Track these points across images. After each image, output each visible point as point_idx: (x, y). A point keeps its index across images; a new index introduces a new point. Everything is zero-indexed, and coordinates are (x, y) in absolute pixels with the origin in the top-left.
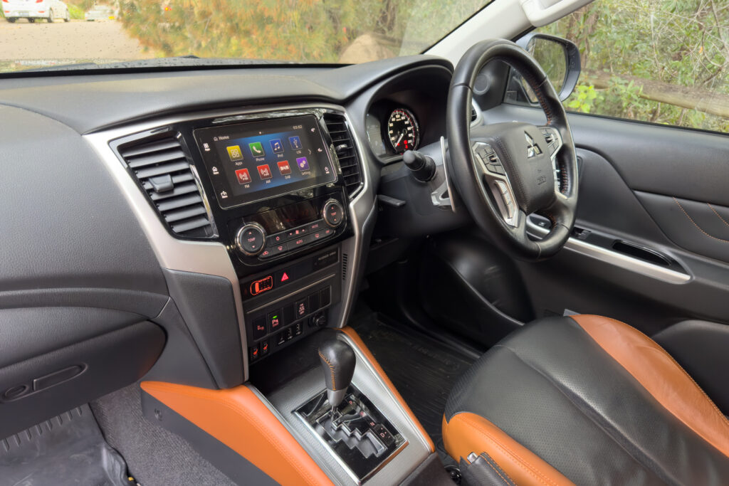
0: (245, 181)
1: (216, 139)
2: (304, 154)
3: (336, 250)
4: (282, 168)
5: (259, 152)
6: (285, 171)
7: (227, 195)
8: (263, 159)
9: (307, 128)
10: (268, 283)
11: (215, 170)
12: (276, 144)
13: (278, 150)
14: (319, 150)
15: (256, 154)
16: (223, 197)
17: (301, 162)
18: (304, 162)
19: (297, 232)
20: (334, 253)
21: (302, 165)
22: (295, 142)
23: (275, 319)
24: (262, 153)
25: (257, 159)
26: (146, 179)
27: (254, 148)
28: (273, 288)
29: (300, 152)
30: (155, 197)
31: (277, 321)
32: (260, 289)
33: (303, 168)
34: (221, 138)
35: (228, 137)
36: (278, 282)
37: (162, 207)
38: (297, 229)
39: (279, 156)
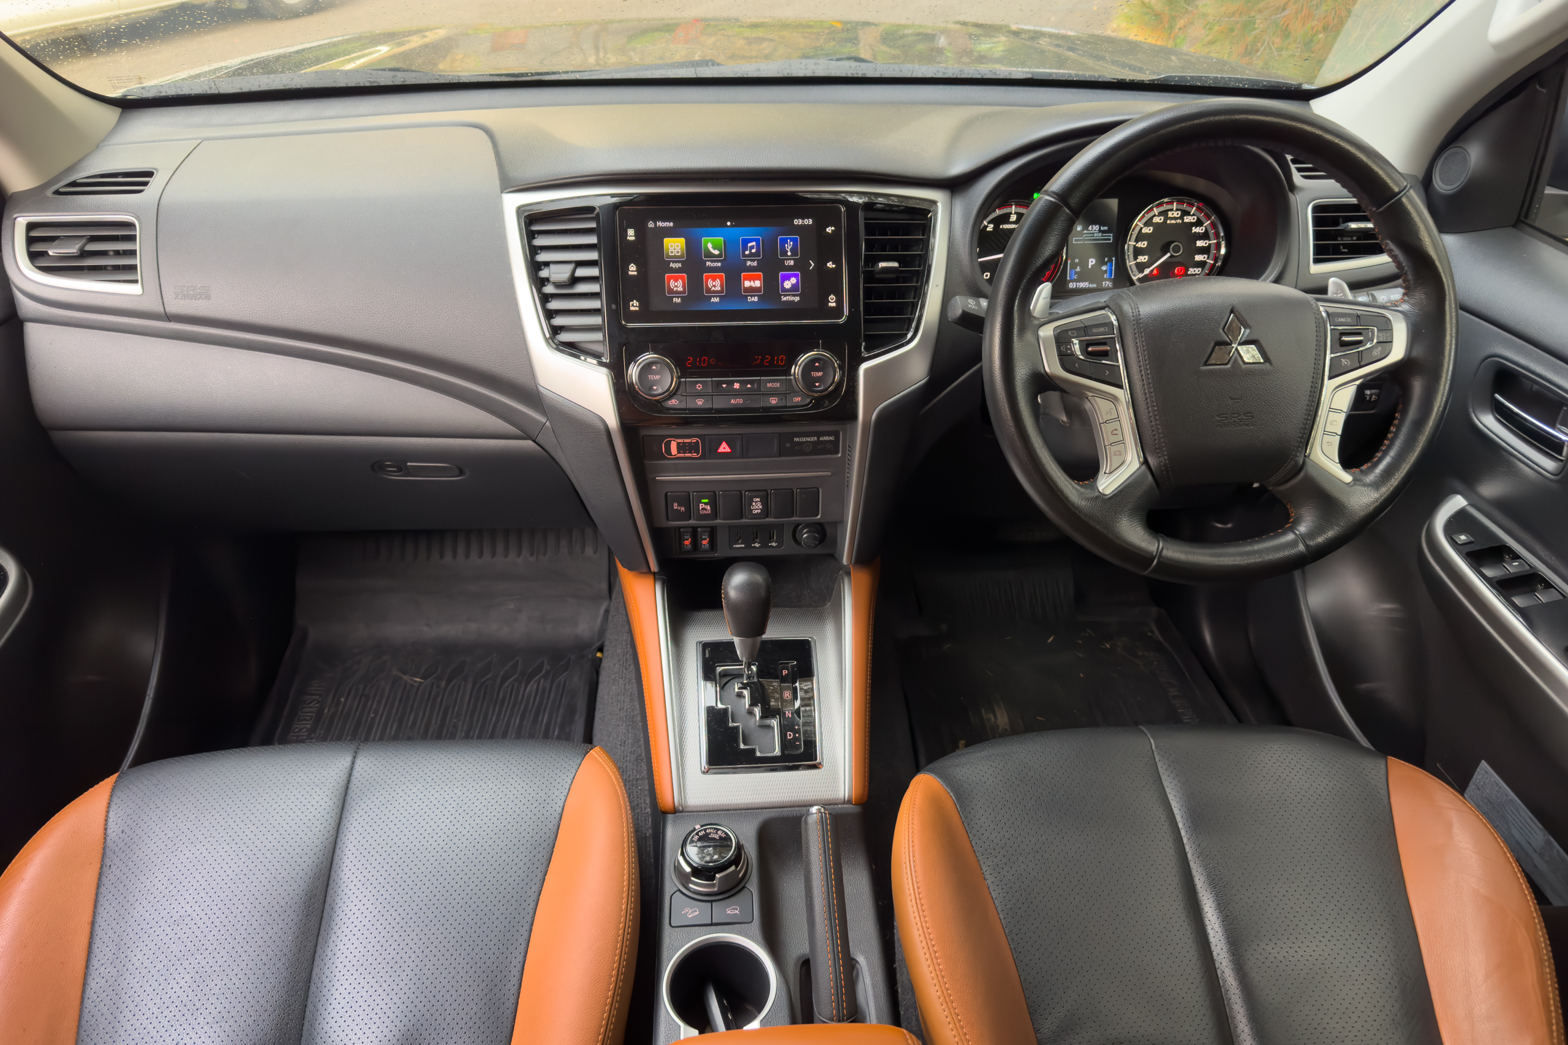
0: (677, 292)
1: (651, 225)
2: (801, 265)
3: (836, 434)
4: (747, 284)
5: (716, 252)
6: (751, 290)
7: (640, 307)
8: (719, 264)
9: (820, 226)
10: (693, 448)
11: (633, 269)
12: (750, 245)
13: (751, 254)
14: (830, 265)
15: (709, 255)
16: (632, 308)
17: (788, 278)
18: (793, 280)
19: (737, 386)
20: (832, 438)
21: (788, 285)
22: (789, 246)
23: (705, 504)
24: (720, 255)
25: (708, 263)
26: (547, 264)
27: (710, 246)
28: (703, 457)
29: (792, 263)
30: (549, 289)
31: (709, 508)
32: (679, 452)
33: (787, 290)
34: (660, 224)
35: (671, 224)
36: (710, 450)
37: (554, 305)
38: (737, 381)
39: (749, 263)
